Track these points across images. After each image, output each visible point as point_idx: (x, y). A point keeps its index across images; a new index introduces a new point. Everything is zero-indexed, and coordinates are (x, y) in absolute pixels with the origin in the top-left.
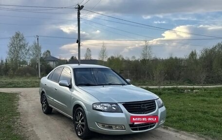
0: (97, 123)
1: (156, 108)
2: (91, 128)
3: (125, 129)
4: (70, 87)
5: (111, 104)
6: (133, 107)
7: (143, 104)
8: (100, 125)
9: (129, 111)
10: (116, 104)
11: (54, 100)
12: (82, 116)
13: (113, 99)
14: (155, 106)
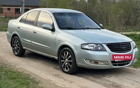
0: (86, 59)
1: (131, 49)
2: (79, 64)
3: (108, 65)
4: (53, 30)
5: (97, 44)
6: (114, 47)
7: (122, 45)
8: (88, 61)
9: (111, 51)
10: (101, 44)
11: (32, 42)
12: (69, 55)
13: (98, 41)
14: (131, 47)
